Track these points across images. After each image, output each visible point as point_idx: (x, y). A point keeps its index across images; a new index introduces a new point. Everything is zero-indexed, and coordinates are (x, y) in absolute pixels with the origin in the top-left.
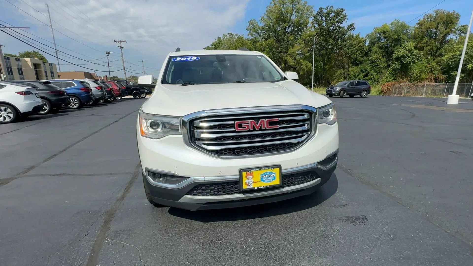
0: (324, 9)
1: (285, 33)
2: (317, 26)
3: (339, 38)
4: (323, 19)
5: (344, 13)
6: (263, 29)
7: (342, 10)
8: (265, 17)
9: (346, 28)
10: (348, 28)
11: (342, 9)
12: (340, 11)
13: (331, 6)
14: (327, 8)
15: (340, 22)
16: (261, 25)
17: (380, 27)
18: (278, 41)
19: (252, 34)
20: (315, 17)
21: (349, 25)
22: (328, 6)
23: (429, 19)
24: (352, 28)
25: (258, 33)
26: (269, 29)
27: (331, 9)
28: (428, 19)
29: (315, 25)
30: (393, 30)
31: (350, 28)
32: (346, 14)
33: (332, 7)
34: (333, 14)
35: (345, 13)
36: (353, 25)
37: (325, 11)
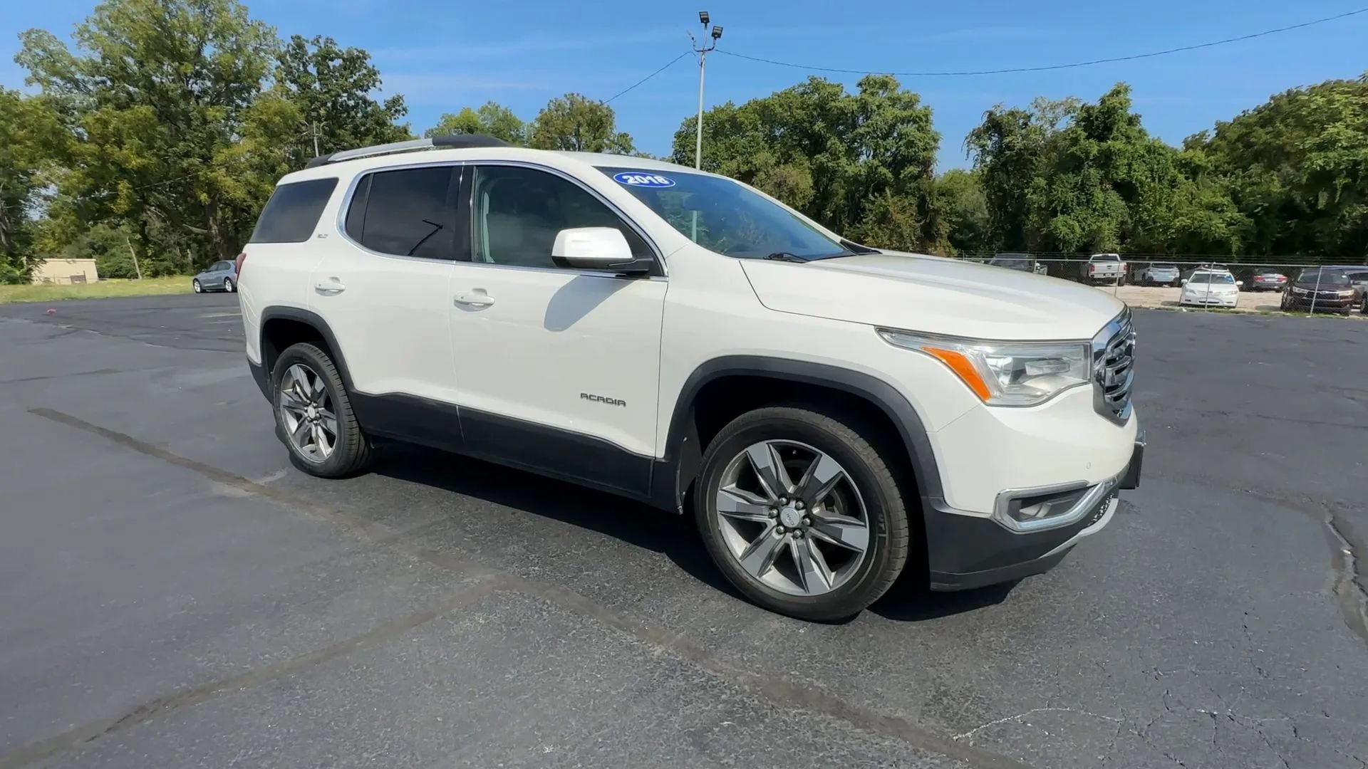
0: (307, 42)
1: (187, 95)
2: (294, 88)
3: (368, 130)
4: (310, 71)
5: (368, 62)
6: (95, 69)
7: (363, 57)
8: (93, 28)
9: (383, 108)
10: (388, 108)
11: (363, 52)
12: (358, 57)
13: (328, 39)
14: (318, 42)
15: (361, 88)
16: (85, 54)
17: (457, 115)
18: (165, 116)
19: (47, 83)
20: (281, 58)
21: (389, 99)
22: (320, 37)
23: (560, 113)
24: (398, 108)
25: (76, 83)
26: (120, 73)
27: (330, 45)
28: (557, 111)
29: (288, 84)
30: (487, 126)
31: (394, 109)
32: (376, 69)
33: (330, 41)
34: (338, 62)
35: (374, 66)
36: (401, 102)
37: (311, 50)
